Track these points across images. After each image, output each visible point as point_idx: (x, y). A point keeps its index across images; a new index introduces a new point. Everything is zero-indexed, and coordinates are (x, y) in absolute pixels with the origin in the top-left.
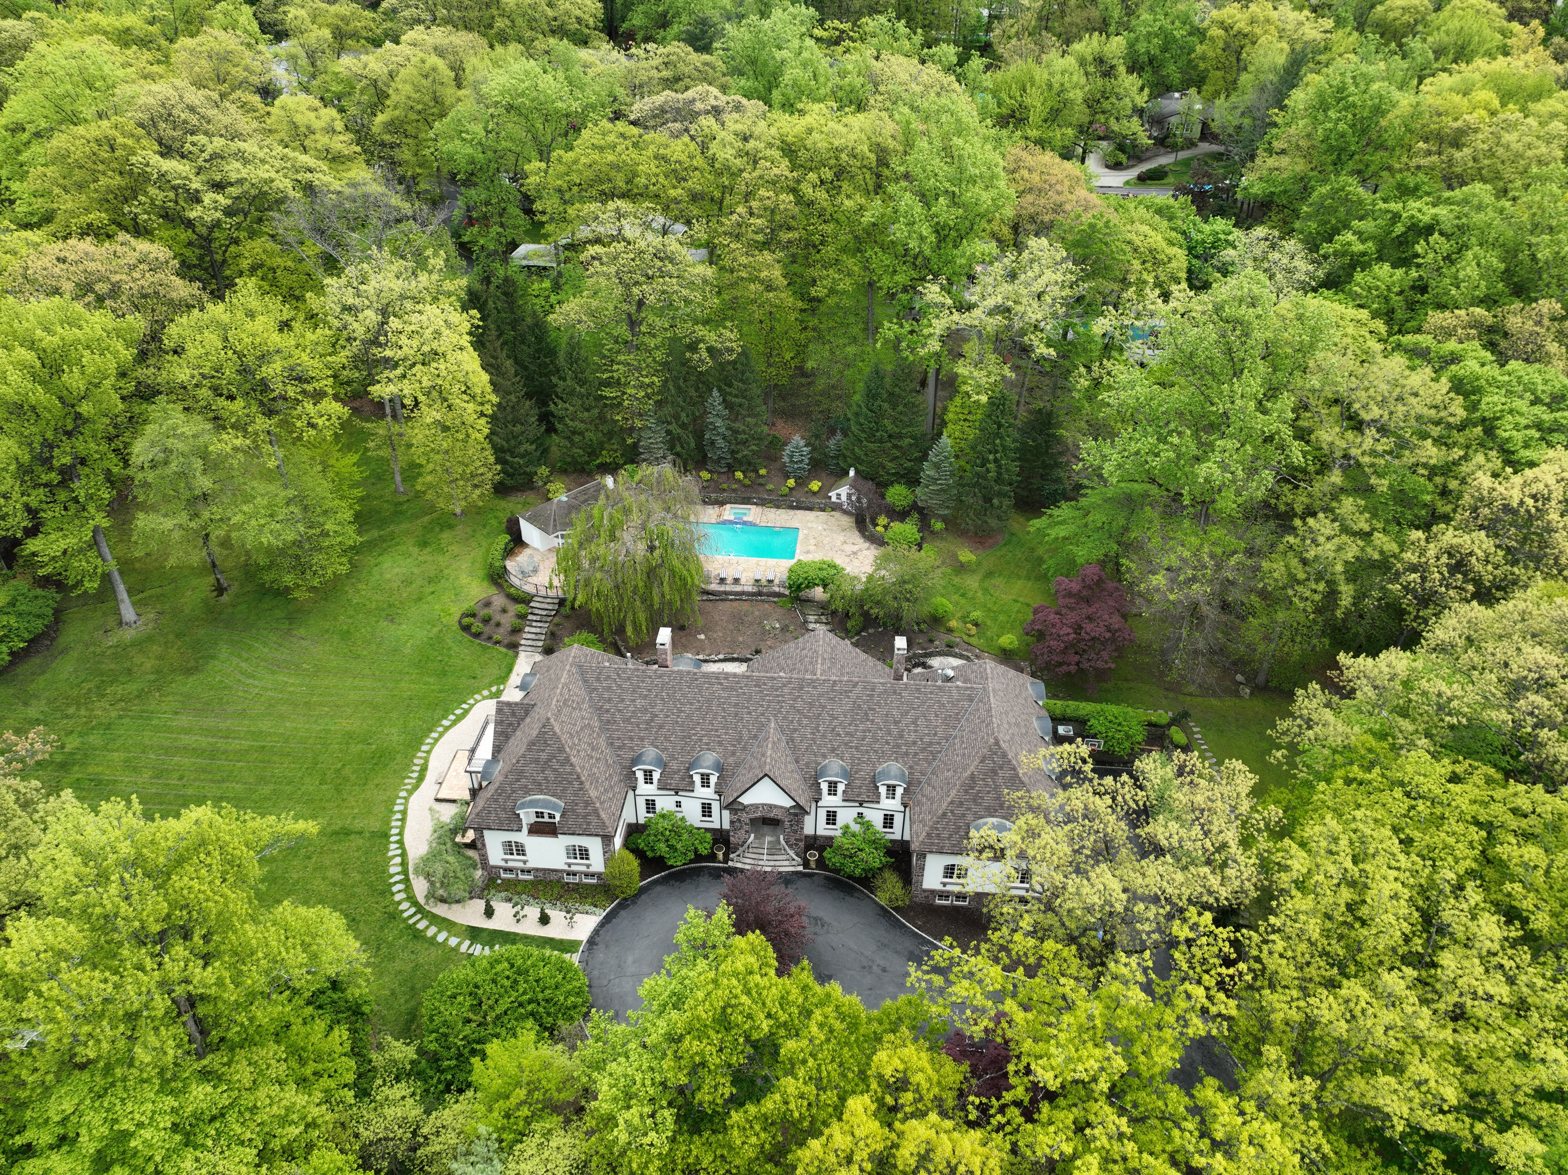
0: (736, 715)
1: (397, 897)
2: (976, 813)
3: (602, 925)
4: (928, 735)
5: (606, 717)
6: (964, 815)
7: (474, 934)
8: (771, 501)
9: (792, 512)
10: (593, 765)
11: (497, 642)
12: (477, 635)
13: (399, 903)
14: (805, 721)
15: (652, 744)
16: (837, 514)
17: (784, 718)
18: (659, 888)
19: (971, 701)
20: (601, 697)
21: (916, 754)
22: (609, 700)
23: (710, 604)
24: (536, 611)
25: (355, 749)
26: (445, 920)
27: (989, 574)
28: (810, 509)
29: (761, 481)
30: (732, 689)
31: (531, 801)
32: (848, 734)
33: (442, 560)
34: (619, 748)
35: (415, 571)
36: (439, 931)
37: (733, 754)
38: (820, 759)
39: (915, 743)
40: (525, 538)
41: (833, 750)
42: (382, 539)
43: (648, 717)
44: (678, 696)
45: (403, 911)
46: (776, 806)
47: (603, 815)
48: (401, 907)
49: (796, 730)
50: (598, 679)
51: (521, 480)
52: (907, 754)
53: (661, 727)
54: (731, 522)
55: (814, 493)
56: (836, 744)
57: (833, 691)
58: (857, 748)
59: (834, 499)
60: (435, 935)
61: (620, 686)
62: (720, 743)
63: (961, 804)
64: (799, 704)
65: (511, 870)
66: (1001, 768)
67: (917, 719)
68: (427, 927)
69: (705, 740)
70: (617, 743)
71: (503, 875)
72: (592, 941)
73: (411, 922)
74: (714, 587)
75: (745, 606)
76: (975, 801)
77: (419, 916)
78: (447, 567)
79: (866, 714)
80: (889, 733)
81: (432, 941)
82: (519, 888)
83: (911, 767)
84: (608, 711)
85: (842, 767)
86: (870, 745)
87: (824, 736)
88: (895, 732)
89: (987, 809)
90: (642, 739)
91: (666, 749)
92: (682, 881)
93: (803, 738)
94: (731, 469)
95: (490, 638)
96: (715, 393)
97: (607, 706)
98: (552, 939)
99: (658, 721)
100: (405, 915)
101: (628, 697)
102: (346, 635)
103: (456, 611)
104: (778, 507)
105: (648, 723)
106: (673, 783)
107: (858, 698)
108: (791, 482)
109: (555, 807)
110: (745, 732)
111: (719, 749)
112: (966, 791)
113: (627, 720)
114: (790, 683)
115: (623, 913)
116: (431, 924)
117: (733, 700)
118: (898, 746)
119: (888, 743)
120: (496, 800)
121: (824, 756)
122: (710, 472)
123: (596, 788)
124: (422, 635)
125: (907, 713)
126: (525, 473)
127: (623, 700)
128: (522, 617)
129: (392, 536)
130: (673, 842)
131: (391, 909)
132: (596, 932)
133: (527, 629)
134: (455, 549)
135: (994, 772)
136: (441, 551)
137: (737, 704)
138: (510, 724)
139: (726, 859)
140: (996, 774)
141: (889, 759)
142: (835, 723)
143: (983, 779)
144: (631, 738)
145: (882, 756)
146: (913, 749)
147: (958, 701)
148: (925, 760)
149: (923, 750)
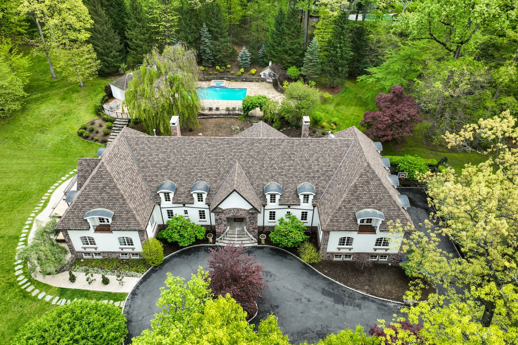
0: (216, 160)
1: (17, 273)
2: (358, 206)
3: (141, 283)
4: (325, 166)
5: (142, 164)
6: (351, 208)
7: (62, 292)
8: (233, 79)
9: (243, 83)
10: (133, 190)
11: (97, 140)
12: (86, 138)
13: (18, 276)
14: (256, 162)
15: (169, 178)
16: (264, 83)
17: (244, 161)
18: (176, 260)
19: (348, 147)
20: (139, 154)
21: (319, 177)
22: (144, 155)
23: (204, 120)
24: (117, 125)
25: (10, 193)
26: (45, 285)
27: (338, 104)
28: (252, 81)
29: (228, 70)
30: (214, 146)
31: (93, 212)
32: (280, 168)
33: (72, 106)
34: (150, 181)
35: (58, 110)
36: (40, 292)
37: (216, 182)
38: (265, 183)
39: (318, 171)
40: (114, 95)
41: (272, 177)
42: (42, 97)
43: (166, 163)
44: (183, 151)
45: (19, 282)
46: (241, 209)
47: (138, 218)
48: (18, 279)
49: (250, 167)
50: (137, 144)
51: (113, 70)
52: (314, 177)
53: (174, 169)
54: (215, 87)
55: (253, 75)
56: (274, 174)
57: (271, 145)
58: (285, 175)
59: (262, 76)
60: (38, 295)
61: (150, 147)
62: (208, 176)
63: (350, 201)
64: (252, 153)
65: (89, 254)
66: (372, 180)
67: (318, 158)
68: (33, 290)
69: (199, 175)
70: (149, 179)
71: (85, 257)
72: (134, 293)
73: (23, 287)
74: (207, 112)
75: (222, 120)
76: (357, 199)
77: (29, 283)
78: (74, 109)
79: (290, 157)
80: (303, 166)
81: (35, 299)
82: (93, 264)
83: (317, 185)
84: (143, 161)
85: (278, 186)
86: (293, 173)
87: (266, 170)
88: (307, 165)
89: (365, 204)
90: (163, 176)
91: (177, 181)
92: (189, 255)
93: (255, 171)
94: (214, 65)
95: (93, 139)
96: (204, 26)
97: (142, 158)
98: (110, 293)
99: (172, 165)
100: (20, 284)
101: (154, 153)
102: (17, 140)
103: (77, 128)
104: (236, 81)
105: (167, 166)
106: (182, 199)
107: (285, 148)
108: (242, 70)
109: (108, 214)
110: (222, 170)
111: (207, 180)
112: (352, 194)
114: (246, 141)
115: (154, 275)
116: (36, 288)
117: (214, 152)
118: (309, 173)
119: (303, 172)
120: (73, 212)
121: (267, 181)
122: (204, 66)
123: (134, 203)
124: (58, 139)
125: (313, 155)
126: (114, 66)
127: (151, 155)
128: (110, 128)
129: (48, 96)
130: (182, 233)
131: (12, 280)
132: (137, 287)
133: (112, 134)
134: (79, 101)
135: (368, 182)
136: (72, 101)
137: (216, 155)
138: (87, 171)
139: (214, 241)
140: (369, 183)
141: (304, 181)
142: (273, 162)
143: (362, 187)
144: (157, 176)
145: (300, 179)
146: (317, 175)
147: (341, 147)
148: (325, 180)
149: (323, 175)
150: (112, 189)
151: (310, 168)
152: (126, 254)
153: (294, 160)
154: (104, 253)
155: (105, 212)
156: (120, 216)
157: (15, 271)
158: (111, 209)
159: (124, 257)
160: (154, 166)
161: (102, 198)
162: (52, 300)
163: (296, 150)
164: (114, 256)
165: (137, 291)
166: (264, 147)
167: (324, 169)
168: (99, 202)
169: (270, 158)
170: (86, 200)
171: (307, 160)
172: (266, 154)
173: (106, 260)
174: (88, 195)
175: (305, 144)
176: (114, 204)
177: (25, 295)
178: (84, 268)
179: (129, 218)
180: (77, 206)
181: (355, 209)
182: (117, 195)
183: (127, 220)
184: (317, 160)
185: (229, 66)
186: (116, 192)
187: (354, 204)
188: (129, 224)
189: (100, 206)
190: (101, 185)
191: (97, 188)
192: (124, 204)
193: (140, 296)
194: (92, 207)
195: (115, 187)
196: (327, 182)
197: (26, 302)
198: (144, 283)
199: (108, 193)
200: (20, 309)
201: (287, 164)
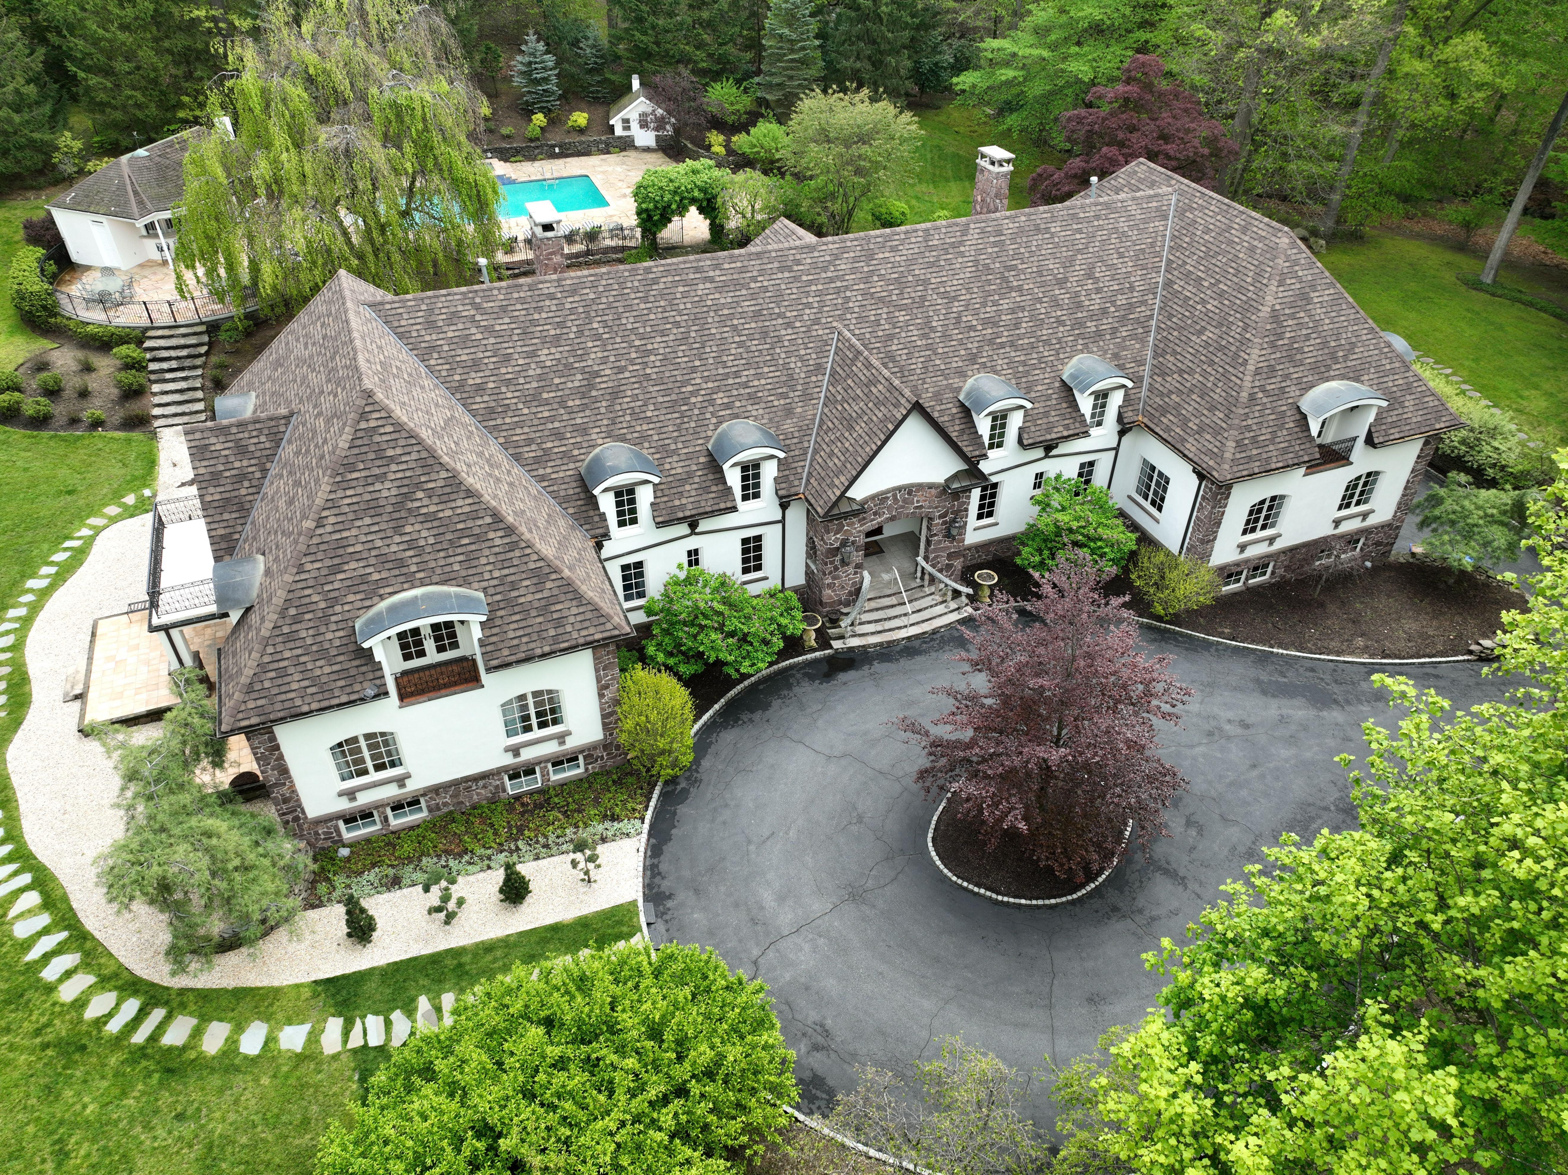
0: (765, 334)
1: (68, 993)
2: (1299, 381)
3: (655, 851)
4: (1121, 291)
5: (482, 401)
6: (1282, 390)
8: (517, 152)
9: (559, 162)
10: (510, 495)
11: (97, 424)
12: (40, 422)
13: (80, 1004)
14: (902, 316)
15: (610, 435)
16: (632, 154)
17: (861, 319)
19: (1165, 217)
20: (452, 362)
21: (1114, 330)
22: (476, 365)
24: (165, 353)
26: (240, 994)
28: (587, 153)
29: (486, 125)
30: (737, 285)
32: (986, 322)
34: (537, 460)
36: (239, 1028)
37: (789, 412)
38: (956, 381)
39: (1104, 311)
40: (75, 257)
41: (973, 359)
43: (577, 380)
45: (101, 1022)
46: (920, 487)
47: (589, 592)
48: (92, 1012)
49: (890, 337)
50: (430, 325)
51: (26, 159)
52: (1099, 334)
53: (615, 394)
56: (973, 346)
59: (619, 131)
60: (232, 1044)
61: (489, 330)
62: (753, 398)
63: (1272, 369)
64: (878, 287)
65: (366, 815)
67: (1092, 268)
68: (197, 1033)
69: (720, 398)
70: (530, 452)
71: (348, 835)
73: (139, 1037)
77: (158, 1014)
79: (1004, 279)
81: (230, 1062)
84: (480, 389)
85: (1003, 383)
86: (1031, 334)
87: (945, 336)
89: (1315, 368)
90: (584, 430)
91: (644, 438)
92: (765, 706)
97: (475, 379)
99: (604, 384)
100: (114, 1027)
101: (517, 350)
104: (532, 158)
105: (583, 392)
106: (688, 504)
108: (539, 119)
110: (794, 364)
111: (756, 410)
112: (1273, 345)
116: (205, 1019)
117: (747, 306)
118: (1081, 324)
119: (1060, 322)
120: (291, 637)
121: (963, 375)
126: (30, 145)
127: (507, 358)
128: (135, 368)
131: (61, 1028)
132: (652, 871)
133: (156, 388)
137: (757, 314)
139: (824, 640)
140: (1309, 301)
141: (1075, 352)
142: (956, 307)
144: (558, 435)
145: (1063, 352)
146: (1106, 324)
148: (1133, 337)
149: (1123, 320)
150: (445, 499)
151: (1079, 306)
152: (530, 771)
153: (1020, 289)
154: (436, 790)
156: (510, 603)
157: (50, 989)
158: (465, 582)
159: (525, 785)
160: (534, 398)
161: (411, 544)
162: (314, 1038)
163: (1017, 255)
164: (479, 794)
165: (665, 885)
166: (911, 262)
167: (1121, 300)
168: (401, 563)
169: (945, 295)
170: (336, 569)
171: (1061, 283)
172: (926, 282)
173: (450, 818)
174: (341, 544)
175: (1038, 229)
176: (470, 559)
178: (372, 876)
179: (552, 601)
180: (305, 607)
181: (1293, 391)
182: (474, 516)
183: (544, 610)
184: (1090, 275)
185: (485, 111)
186: (463, 505)
187: (1287, 377)
188: (559, 623)
189: (411, 580)
190: (387, 490)
191: (373, 507)
192: (513, 546)
193: (682, 896)
194: (374, 592)
195: (455, 483)
196: (1143, 341)
197: (195, 1090)
198: (669, 849)
199: (430, 518)
200: (187, 1129)
201: (1005, 304)
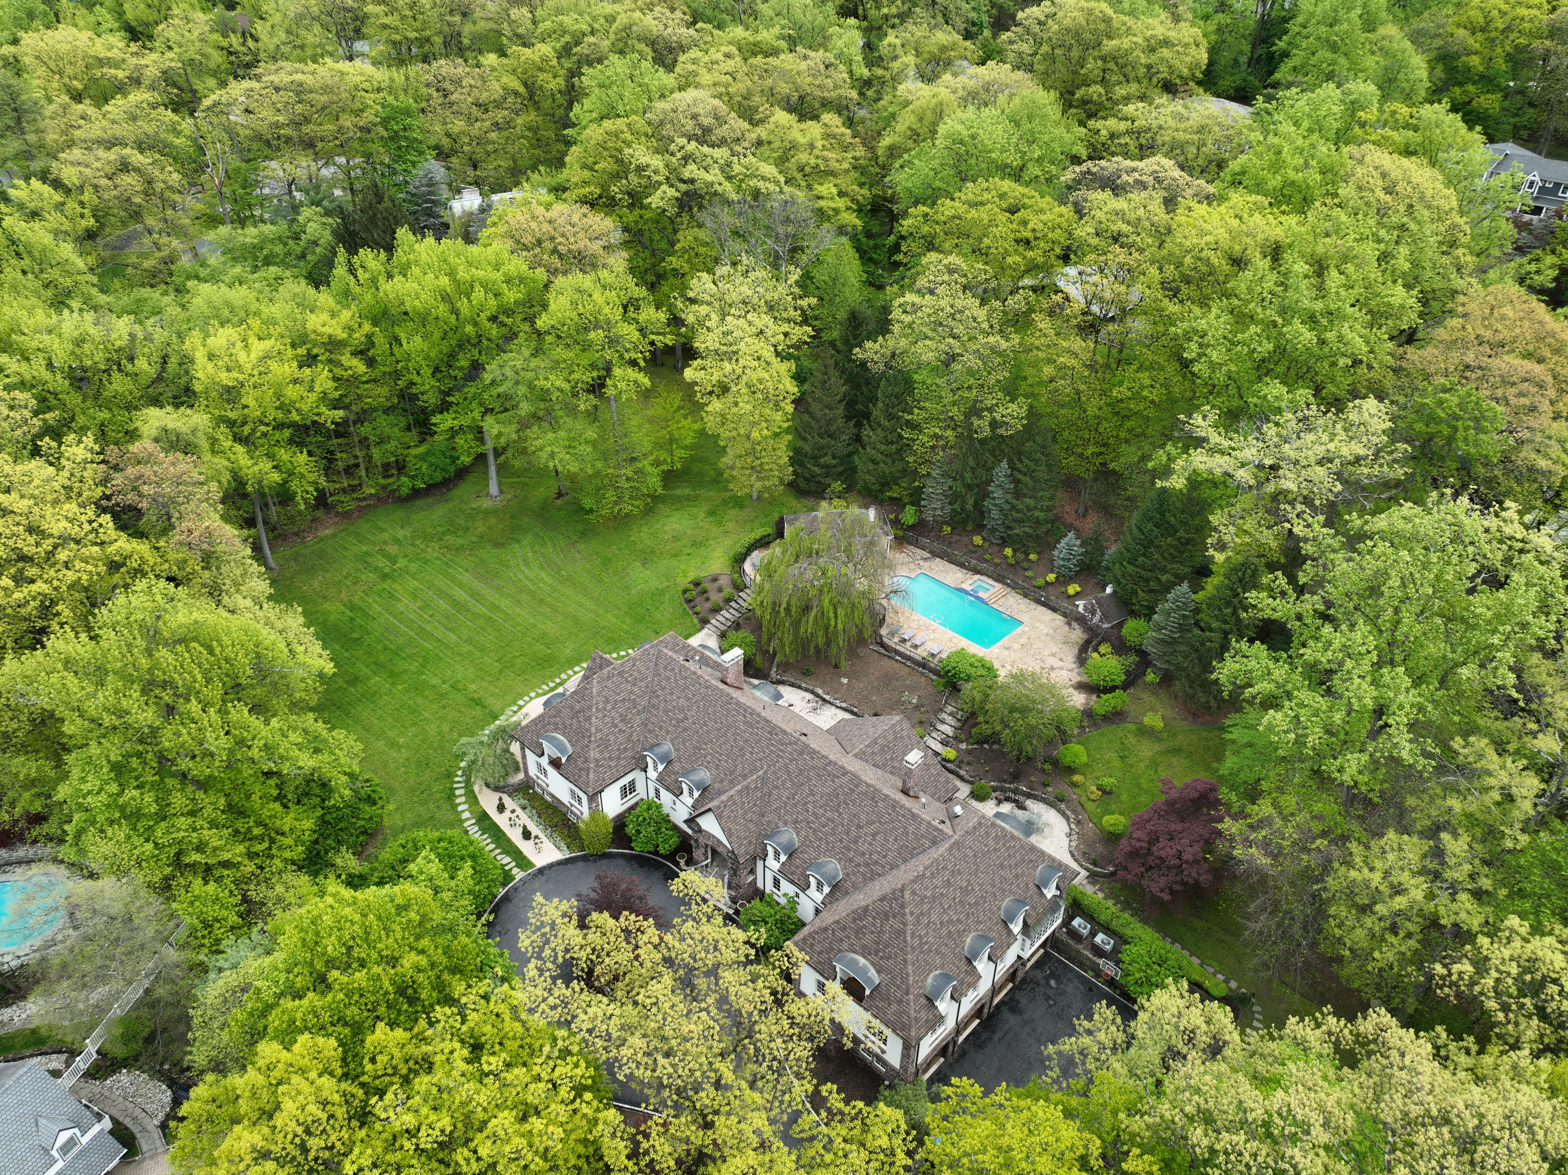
0: (742, 749)
3: (560, 863)
4: (879, 853)
5: (655, 701)
7: (483, 818)
8: (1023, 588)
9: (1034, 605)
10: (613, 733)
11: (697, 614)
12: (688, 601)
13: (460, 768)
14: (788, 784)
15: (672, 741)
16: (1074, 625)
17: (775, 772)
18: (621, 861)
19: (934, 843)
20: (660, 682)
21: (859, 865)
22: (664, 688)
23: (876, 655)
26: (475, 797)
28: (1054, 610)
29: (1025, 565)
30: (751, 725)
31: (553, 737)
32: (815, 814)
33: (715, 530)
35: (689, 532)
36: (465, 803)
37: (721, 781)
38: (781, 824)
39: (863, 854)
41: (796, 822)
42: (688, 498)
43: (681, 716)
44: (710, 710)
45: (456, 775)
46: (719, 842)
47: (591, 776)
48: (458, 772)
49: (777, 787)
50: (665, 667)
51: (813, 487)
52: (851, 860)
53: (685, 730)
55: (1067, 597)
56: (800, 818)
57: (825, 769)
58: (815, 831)
59: (1081, 609)
60: (461, 803)
61: (676, 681)
62: (717, 767)
64: (792, 767)
65: (540, 787)
67: (877, 833)
68: (461, 795)
69: (709, 758)
70: (650, 727)
71: (536, 788)
72: (541, 871)
73: (455, 785)
74: (893, 642)
77: (463, 785)
78: (714, 538)
79: (839, 805)
80: (847, 833)
81: (454, 807)
83: (847, 875)
84: (658, 697)
85: (791, 840)
86: (826, 834)
87: (795, 806)
88: (853, 834)
90: (668, 733)
91: (679, 750)
93: (780, 797)
94: (1004, 542)
95: (694, 607)
96: (1004, 464)
97: (660, 692)
98: (519, 852)
99: (686, 724)
100: (456, 779)
101: (677, 693)
102: (606, 561)
103: (692, 575)
104: (1025, 596)
105: (680, 721)
106: (668, 781)
107: (841, 786)
108: (1051, 577)
109: (564, 751)
110: (740, 768)
111: (714, 772)
113: (666, 711)
114: (796, 743)
115: (581, 864)
116: (465, 794)
117: (747, 735)
118: (848, 849)
119: (841, 841)
120: (536, 725)
121: (786, 823)
122: (984, 539)
123: (601, 752)
124: (654, 583)
125: (873, 822)
127: (672, 694)
128: (728, 600)
129: (696, 498)
131: (452, 769)
132: (551, 866)
133: (723, 612)
134: (730, 526)
135: (886, 916)
136: (720, 524)
137: (747, 741)
140: (887, 919)
141: (834, 857)
142: (810, 799)
143: (874, 918)
144: (661, 728)
145: (830, 850)
146: (858, 859)
147: (922, 836)
148: (864, 875)
149: (867, 865)
150: (585, 720)
151: (856, 842)
153: (840, 814)
154: (554, 796)
155: (563, 744)
156: (576, 761)
158: (572, 745)
159: (572, 818)
161: (571, 725)
162: (467, 819)
164: (563, 809)
166: (813, 768)
167: (875, 856)
168: (566, 728)
169: (811, 790)
170: (555, 716)
171: (859, 827)
172: (810, 780)
174: (560, 711)
175: (873, 799)
176: (578, 741)
177: (451, 796)
178: (525, 802)
179: (583, 769)
180: (544, 720)
182: (587, 730)
183: (580, 770)
184: (874, 835)
185: (1033, 557)
187: (849, 938)
188: (580, 777)
189: (564, 735)
190: (578, 707)
191: (572, 708)
192: (587, 746)
194: (556, 730)
195: (590, 718)
196: (865, 880)
197: (446, 806)
199: (580, 722)
200: (435, 809)
201: (828, 815)
